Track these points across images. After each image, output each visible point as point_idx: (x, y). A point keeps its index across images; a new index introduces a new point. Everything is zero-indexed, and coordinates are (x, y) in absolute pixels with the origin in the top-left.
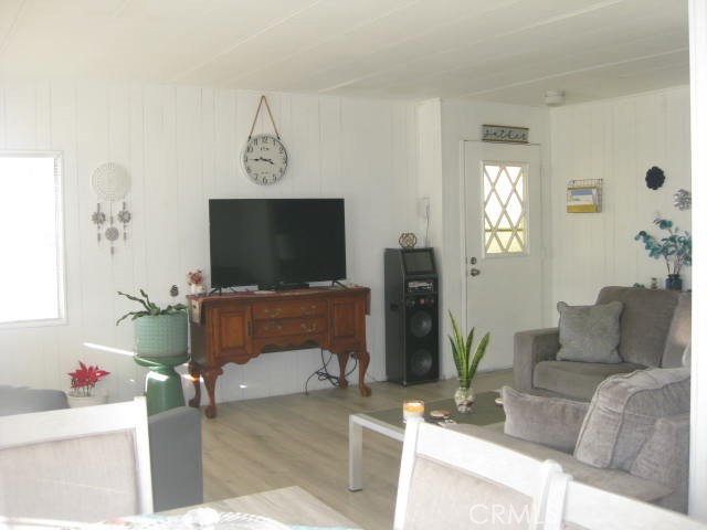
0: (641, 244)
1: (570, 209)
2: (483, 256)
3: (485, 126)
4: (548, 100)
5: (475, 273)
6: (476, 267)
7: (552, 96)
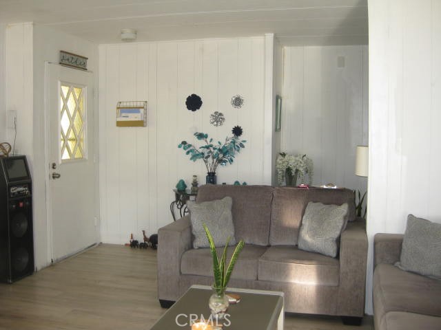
0: (183, 152)
1: (120, 124)
2: (60, 162)
3: (61, 51)
4: (124, 36)
5: (55, 176)
6: (56, 171)
7: (128, 33)
